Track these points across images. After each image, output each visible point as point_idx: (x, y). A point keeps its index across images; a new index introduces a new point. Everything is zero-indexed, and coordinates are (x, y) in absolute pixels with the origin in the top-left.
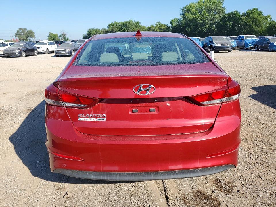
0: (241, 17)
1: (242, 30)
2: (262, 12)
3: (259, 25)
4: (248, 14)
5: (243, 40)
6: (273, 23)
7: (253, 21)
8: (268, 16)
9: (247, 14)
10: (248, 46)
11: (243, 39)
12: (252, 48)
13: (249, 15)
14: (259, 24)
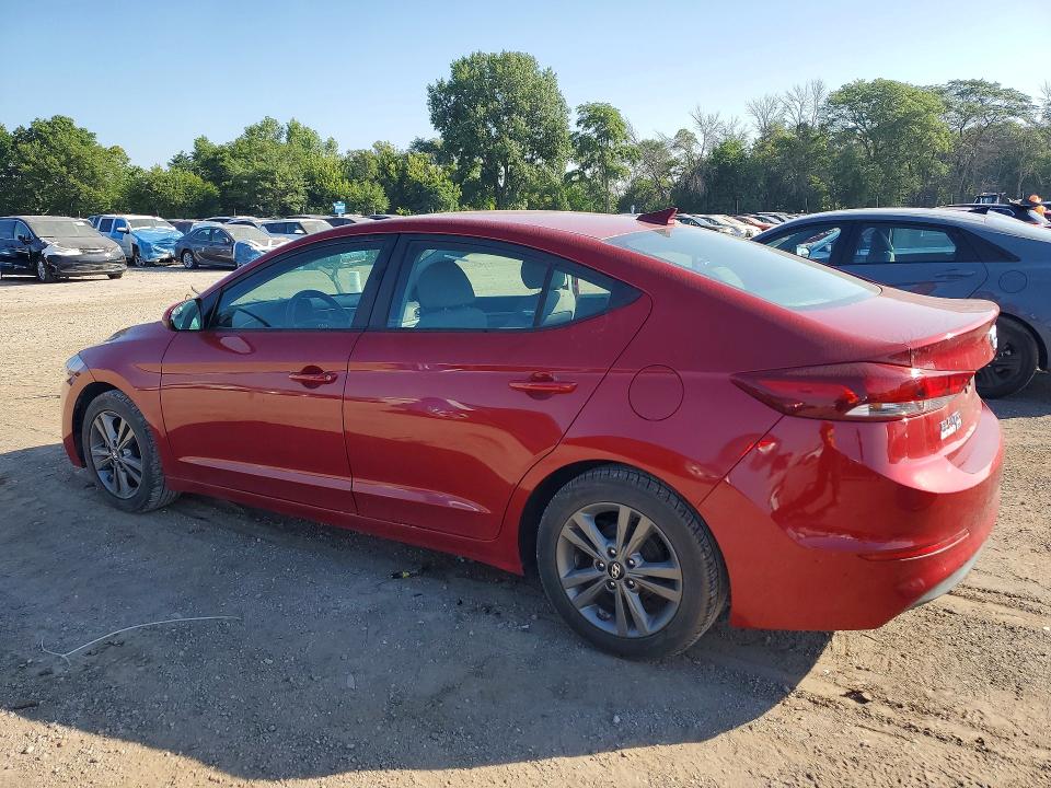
0: (15, 143)
1: (30, 192)
2: (92, 135)
3: (93, 179)
4: (39, 137)
5: (128, 232)
6: (138, 176)
7: (68, 163)
8: (115, 151)
9: (34, 134)
10: (154, 254)
11: (123, 229)
12: (169, 260)
13: (45, 141)
14: (94, 175)
